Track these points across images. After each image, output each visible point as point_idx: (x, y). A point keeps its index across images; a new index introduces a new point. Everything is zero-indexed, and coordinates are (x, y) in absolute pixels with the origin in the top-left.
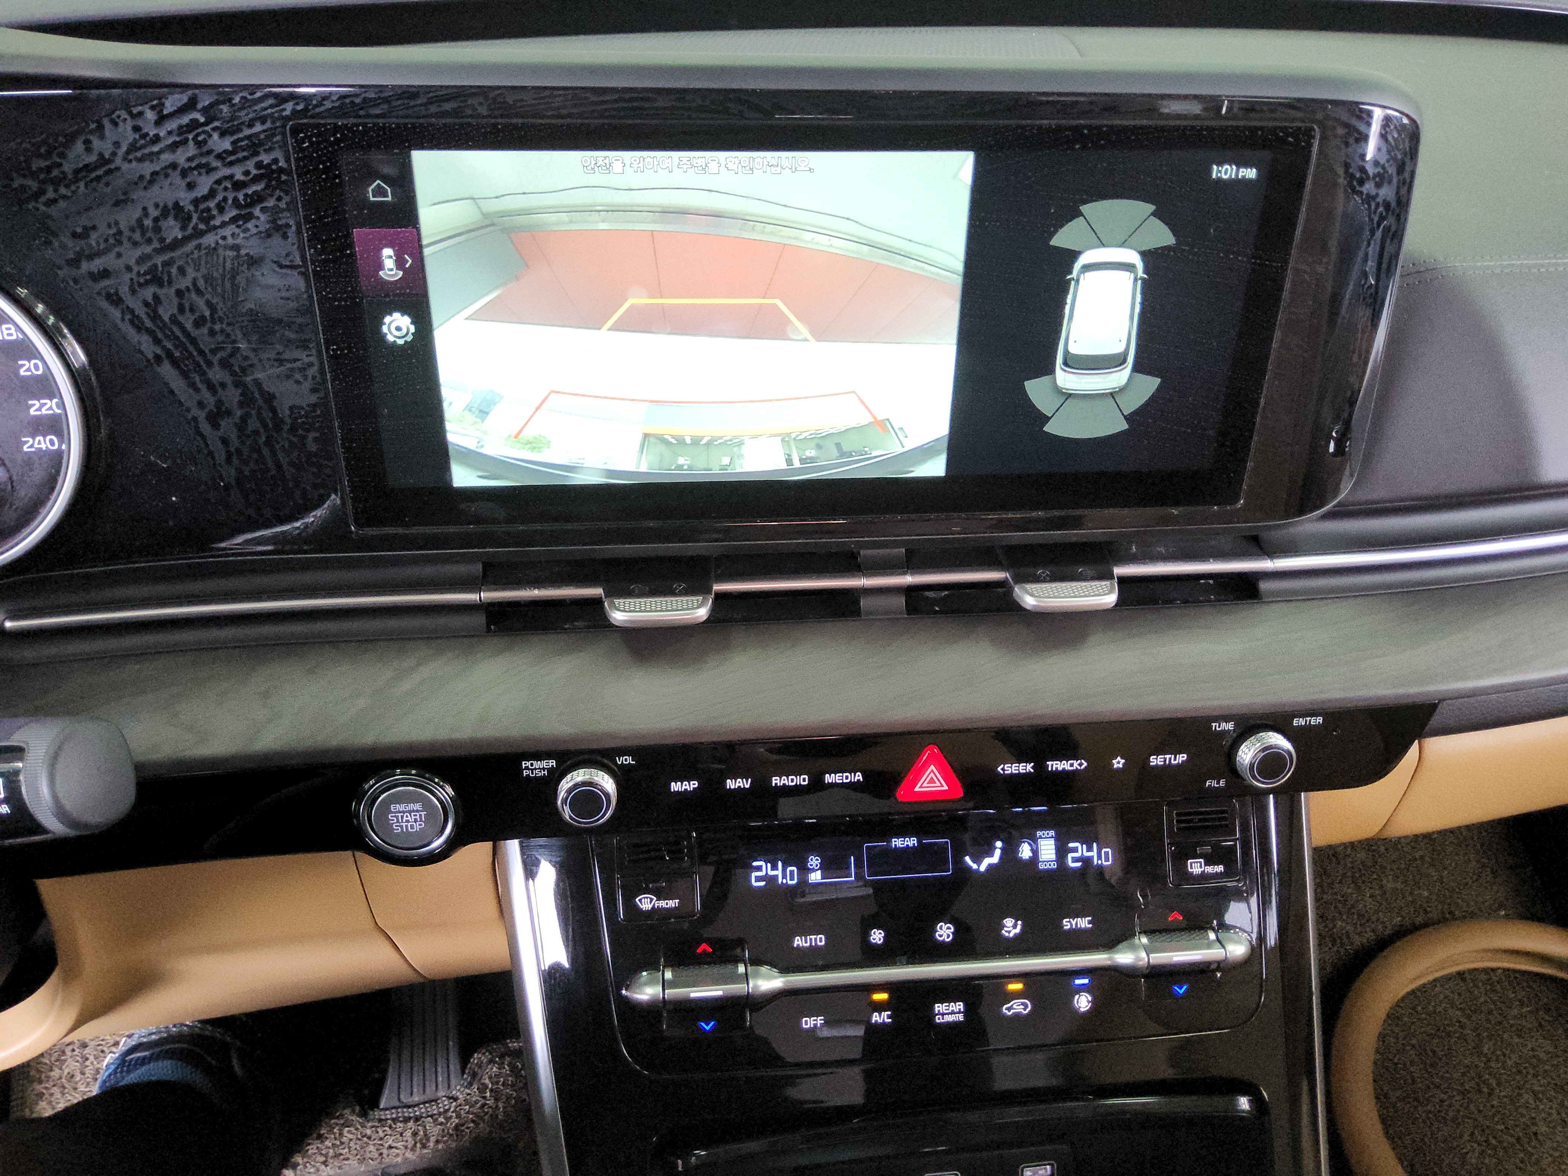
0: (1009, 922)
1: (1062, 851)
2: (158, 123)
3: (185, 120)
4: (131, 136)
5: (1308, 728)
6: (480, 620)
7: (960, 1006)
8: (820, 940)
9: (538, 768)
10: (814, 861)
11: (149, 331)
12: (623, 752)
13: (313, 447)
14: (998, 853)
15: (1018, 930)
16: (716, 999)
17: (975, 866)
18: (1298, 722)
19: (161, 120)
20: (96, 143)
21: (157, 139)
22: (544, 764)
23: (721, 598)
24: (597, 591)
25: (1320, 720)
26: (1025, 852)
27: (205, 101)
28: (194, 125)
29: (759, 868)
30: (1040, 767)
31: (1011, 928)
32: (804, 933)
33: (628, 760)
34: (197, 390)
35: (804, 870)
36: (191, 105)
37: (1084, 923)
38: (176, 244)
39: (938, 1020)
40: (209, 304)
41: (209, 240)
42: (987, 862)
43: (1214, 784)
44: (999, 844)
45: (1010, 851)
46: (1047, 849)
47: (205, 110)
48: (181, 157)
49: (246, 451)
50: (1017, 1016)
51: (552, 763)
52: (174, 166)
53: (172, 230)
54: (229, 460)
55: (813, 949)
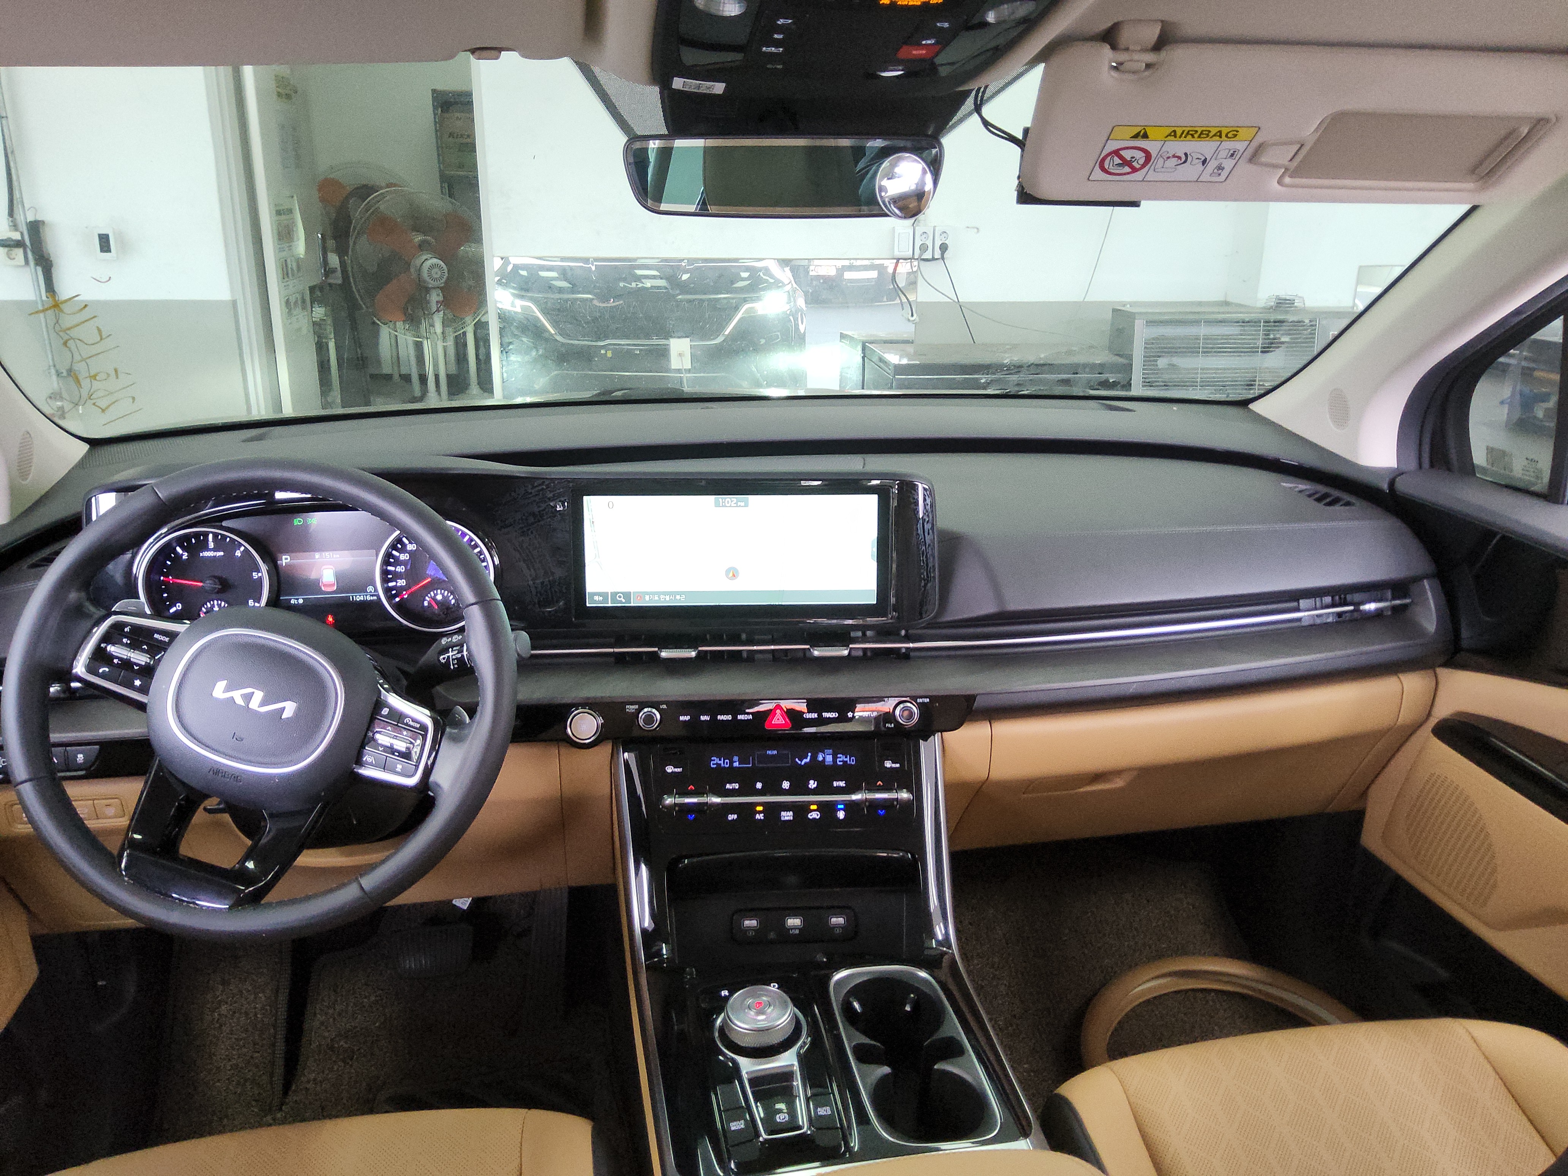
0: (812, 782)
1: (835, 758)
2: (532, 489)
3: (540, 488)
4: (523, 492)
5: (923, 703)
6: (612, 659)
7: (791, 813)
8: (737, 786)
9: (631, 708)
10: (736, 758)
11: (518, 551)
12: (663, 703)
13: (564, 591)
14: (809, 758)
15: (815, 785)
16: (694, 804)
17: (799, 762)
18: (919, 700)
19: (534, 487)
20: (513, 494)
21: (531, 493)
22: (633, 707)
23: (699, 652)
24: (656, 649)
25: (928, 700)
26: (820, 758)
27: (547, 482)
28: (543, 489)
29: (714, 760)
30: (820, 715)
31: (812, 784)
32: (730, 783)
33: (665, 706)
34: (530, 570)
35: (732, 762)
36: (543, 483)
37: (842, 784)
38: (533, 524)
39: (782, 819)
40: (538, 542)
41: (542, 523)
42: (804, 761)
43: (889, 726)
44: (809, 754)
45: (814, 757)
46: (829, 759)
47: (546, 485)
48: (537, 499)
49: (543, 591)
50: (815, 819)
51: (637, 707)
52: (535, 501)
53: (531, 520)
54: (536, 595)
55: (734, 789)
